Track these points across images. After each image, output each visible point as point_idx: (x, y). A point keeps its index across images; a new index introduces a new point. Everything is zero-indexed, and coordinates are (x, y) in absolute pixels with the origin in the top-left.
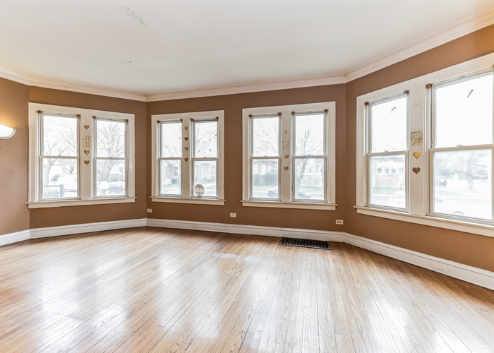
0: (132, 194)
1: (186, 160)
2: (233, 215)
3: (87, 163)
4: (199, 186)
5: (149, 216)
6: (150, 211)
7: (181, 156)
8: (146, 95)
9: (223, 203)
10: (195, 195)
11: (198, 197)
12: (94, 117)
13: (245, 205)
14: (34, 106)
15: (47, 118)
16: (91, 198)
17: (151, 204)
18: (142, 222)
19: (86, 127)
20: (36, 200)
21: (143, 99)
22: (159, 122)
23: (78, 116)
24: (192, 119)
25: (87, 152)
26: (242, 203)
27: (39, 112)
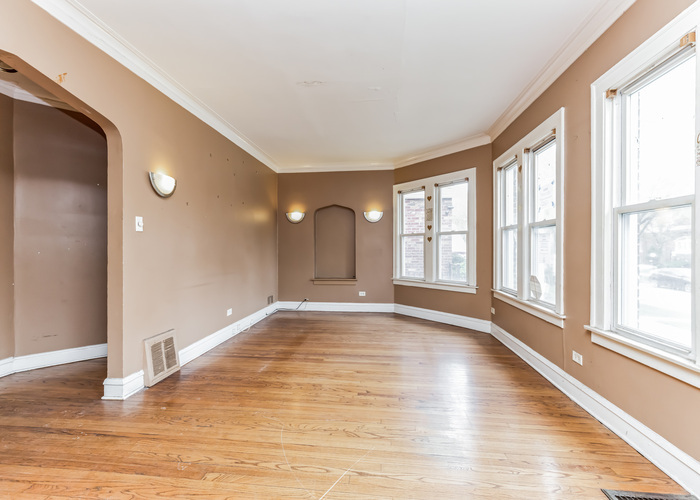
0: (474, 283)
1: (521, 228)
2: (578, 358)
3: (430, 239)
4: (535, 279)
5: (494, 319)
6: (493, 311)
8: (488, 133)
9: (562, 325)
10: (532, 296)
11: (535, 302)
12: (437, 185)
13: (594, 339)
14: (396, 188)
15: (406, 196)
16: (434, 280)
17: (496, 302)
18: (485, 326)
19: (429, 198)
20: (398, 277)
21: (487, 140)
22: (500, 169)
23: (424, 187)
24: (527, 150)
25: (430, 227)
26: (589, 333)
27: (400, 192)
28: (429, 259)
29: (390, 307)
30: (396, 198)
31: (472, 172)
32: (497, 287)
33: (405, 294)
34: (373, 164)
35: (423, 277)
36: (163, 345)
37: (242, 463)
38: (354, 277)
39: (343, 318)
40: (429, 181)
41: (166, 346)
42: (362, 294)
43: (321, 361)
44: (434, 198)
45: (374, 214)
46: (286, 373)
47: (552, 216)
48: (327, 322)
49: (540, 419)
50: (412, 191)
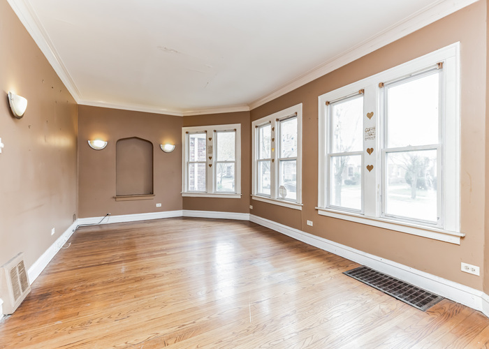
0: (239, 192)
1: (273, 160)
2: (310, 223)
3: (210, 165)
4: (282, 187)
5: (251, 212)
6: (251, 207)
7: (270, 157)
8: (249, 105)
9: (300, 208)
10: (280, 196)
11: (282, 199)
12: (215, 131)
13: (320, 212)
14: (184, 129)
15: (191, 136)
16: (213, 192)
17: (252, 202)
18: (246, 217)
19: (210, 139)
20: (186, 191)
21: (247, 109)
22: (257, 127)
23: (206, 132)
24: (277, 120)
25: (210, 158)
26: (317, 210)
27: (187, 133)
28: (209, 179)
29: (180, 213)
30: (184, 136)
31: (238, 126)
32: (254, 193)
33: (191, 203)
34: (163, 110)
35: (205, 190)
36: (17, 269)
37: (183, 325)
38: (152, 193)
39: (147, 225)
40: (210, 128)
41: (20, 270)
42: (159, 205)
43: (165, 254)
44: (213, 139)
45: (168, 147)
46: (147, 268)
47: (295, 155)
48: (139, 229)
49: (300, 255)
50: (197, 133)
